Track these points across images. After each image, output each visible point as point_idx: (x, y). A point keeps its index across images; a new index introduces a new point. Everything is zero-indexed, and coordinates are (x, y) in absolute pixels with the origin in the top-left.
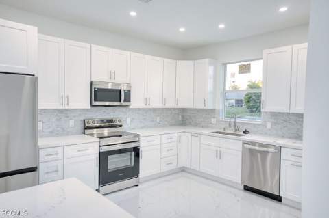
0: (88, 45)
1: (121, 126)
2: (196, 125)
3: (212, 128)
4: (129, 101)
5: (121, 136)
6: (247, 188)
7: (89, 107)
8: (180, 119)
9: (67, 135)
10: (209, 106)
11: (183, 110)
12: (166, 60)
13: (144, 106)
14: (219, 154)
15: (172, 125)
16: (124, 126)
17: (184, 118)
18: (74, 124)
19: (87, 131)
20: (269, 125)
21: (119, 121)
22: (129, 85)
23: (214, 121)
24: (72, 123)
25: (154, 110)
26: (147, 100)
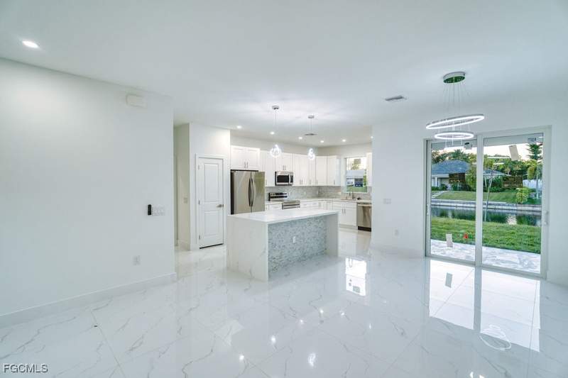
1: (286, 197)
2: (328, 197)
3: (339, 197)
4: (293, 182)
6: (359, 228)
7: (274, 185)
8: (318, 193)
10: (337, 185)
11: (319, 187)
13: (299, 185)
15: (313, 197)
17: (320, 192)
19: (271, 199)
21: (286, 194)
22: (292, 173)
23: (340, 193)
25: (303, 187)
26: (301, 182)
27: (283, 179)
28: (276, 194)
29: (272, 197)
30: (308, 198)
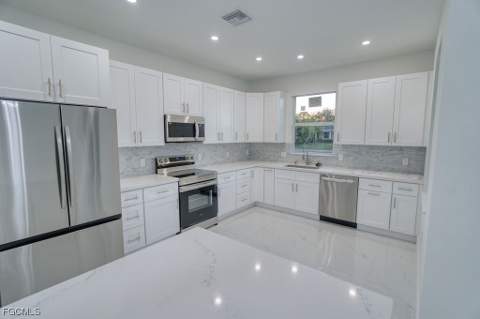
0: (160, 73)
1: (193, 163)
3: (283, 162)
4: (203, 136)
5: (193, 174)
6: (324, 219)
7: (162, 143)
8: (247, 153)
9: (138, 175)
10: (280, 141)
11: (250, 145)
12: (237, 92)
13: (218, 142)
14: (295, 188)
16: (196, 164)
17: (251, 152)
18: (145, 163)
20: (341, 157)
21: (192, 158)
22: (203, 119)
23: (284, 154)
24: (143, 162)
25: (224, 146)
26: (220, 135)
27: (181, 130)
28: (171, 159)
29: (162, 167)
30: (233, 162)
